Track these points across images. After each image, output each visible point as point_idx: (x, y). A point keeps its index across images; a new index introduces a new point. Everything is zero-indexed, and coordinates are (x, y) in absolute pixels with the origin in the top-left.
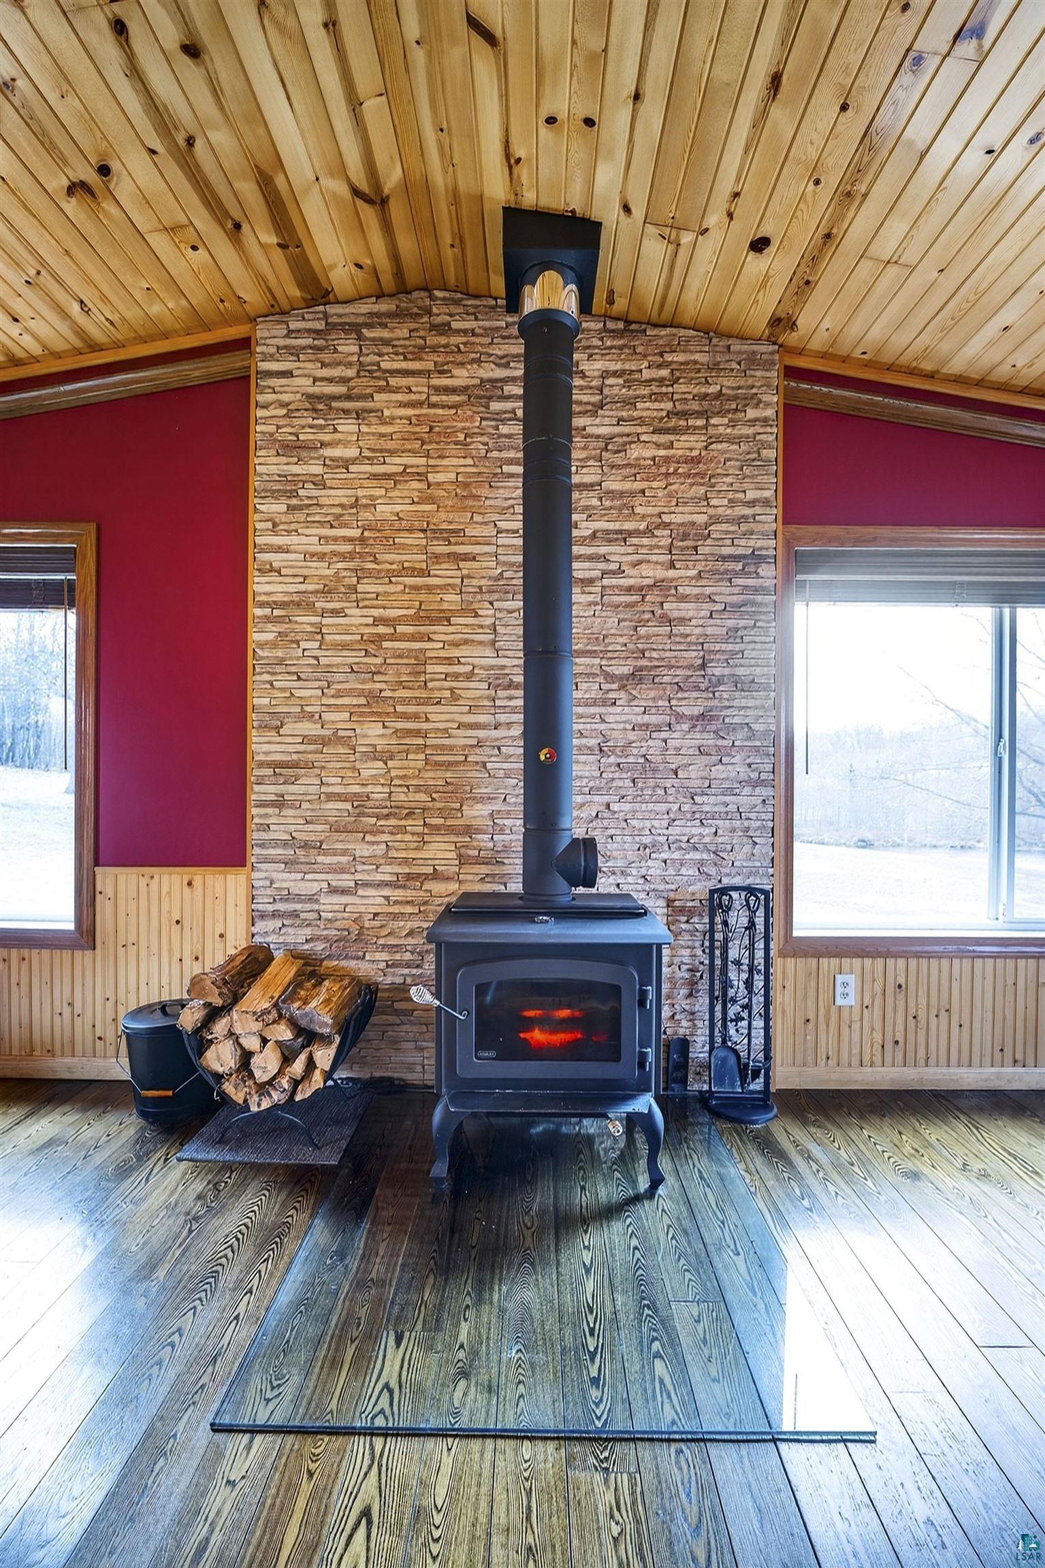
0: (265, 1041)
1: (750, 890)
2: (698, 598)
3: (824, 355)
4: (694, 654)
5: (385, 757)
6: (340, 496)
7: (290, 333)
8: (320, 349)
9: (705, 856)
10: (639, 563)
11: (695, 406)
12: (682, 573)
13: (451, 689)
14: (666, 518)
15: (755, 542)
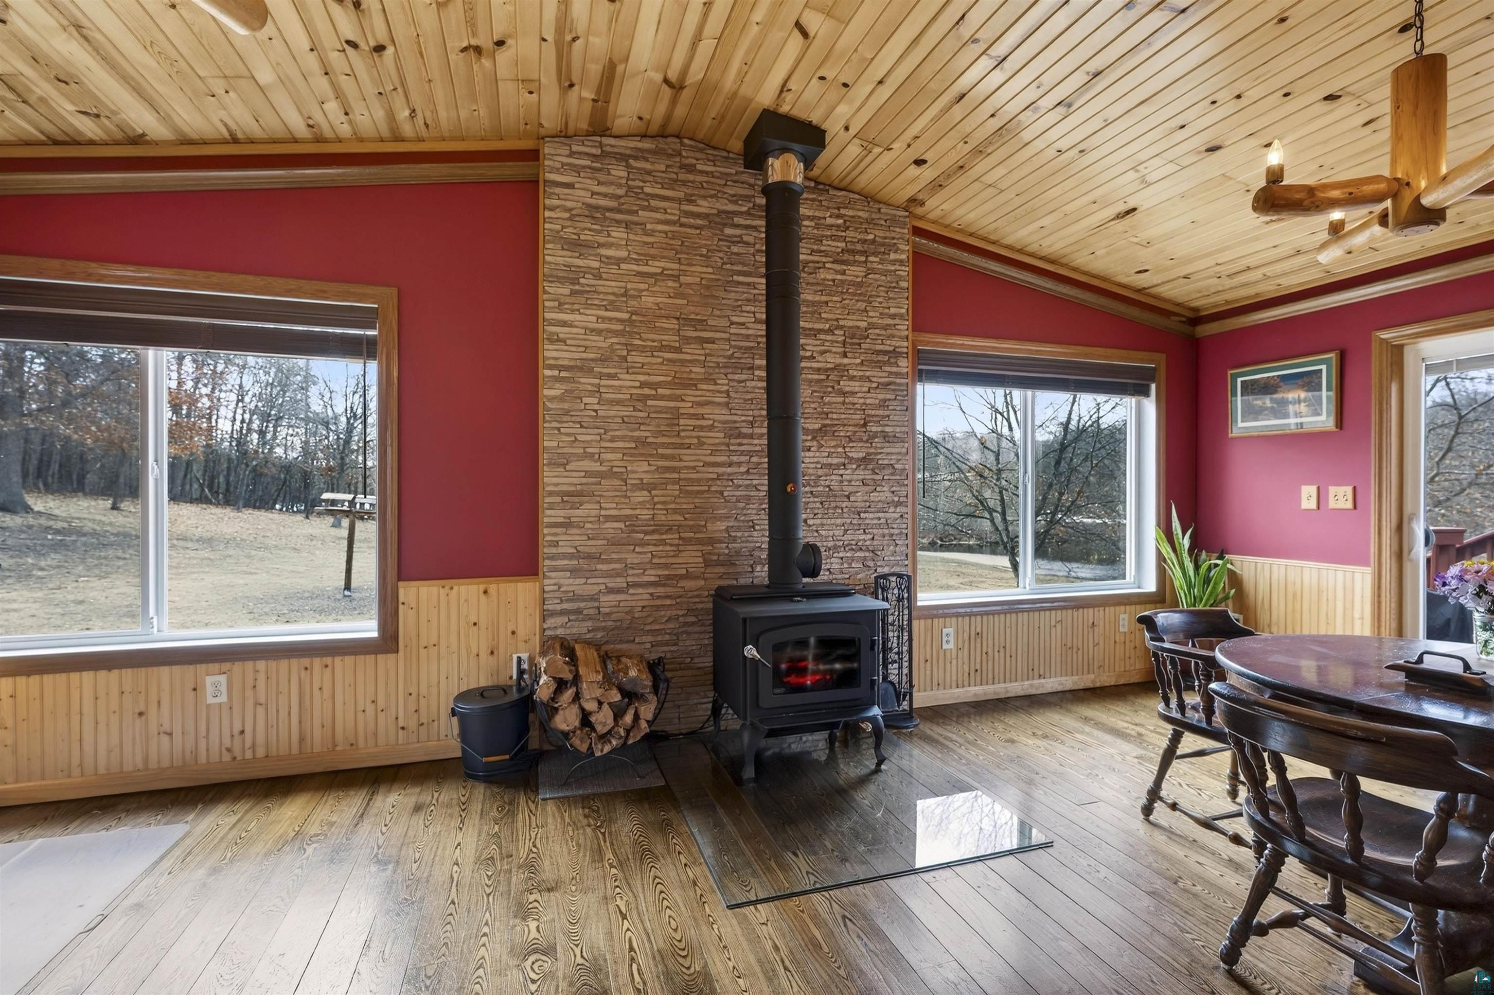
0: (600, 703)
1: (900, 576)
2: (862, 378)
3: (934, 222)
4: (858, 417)
5: (650, 487)
6: (613, 286)
7: (572, 154)
8: (598, 170)
9: (867, 554)
10: (825, 352)
11: (859, 247)
12: (853, 361)
13: (698, 438)
14: (842, 323)
15: (895, 343)
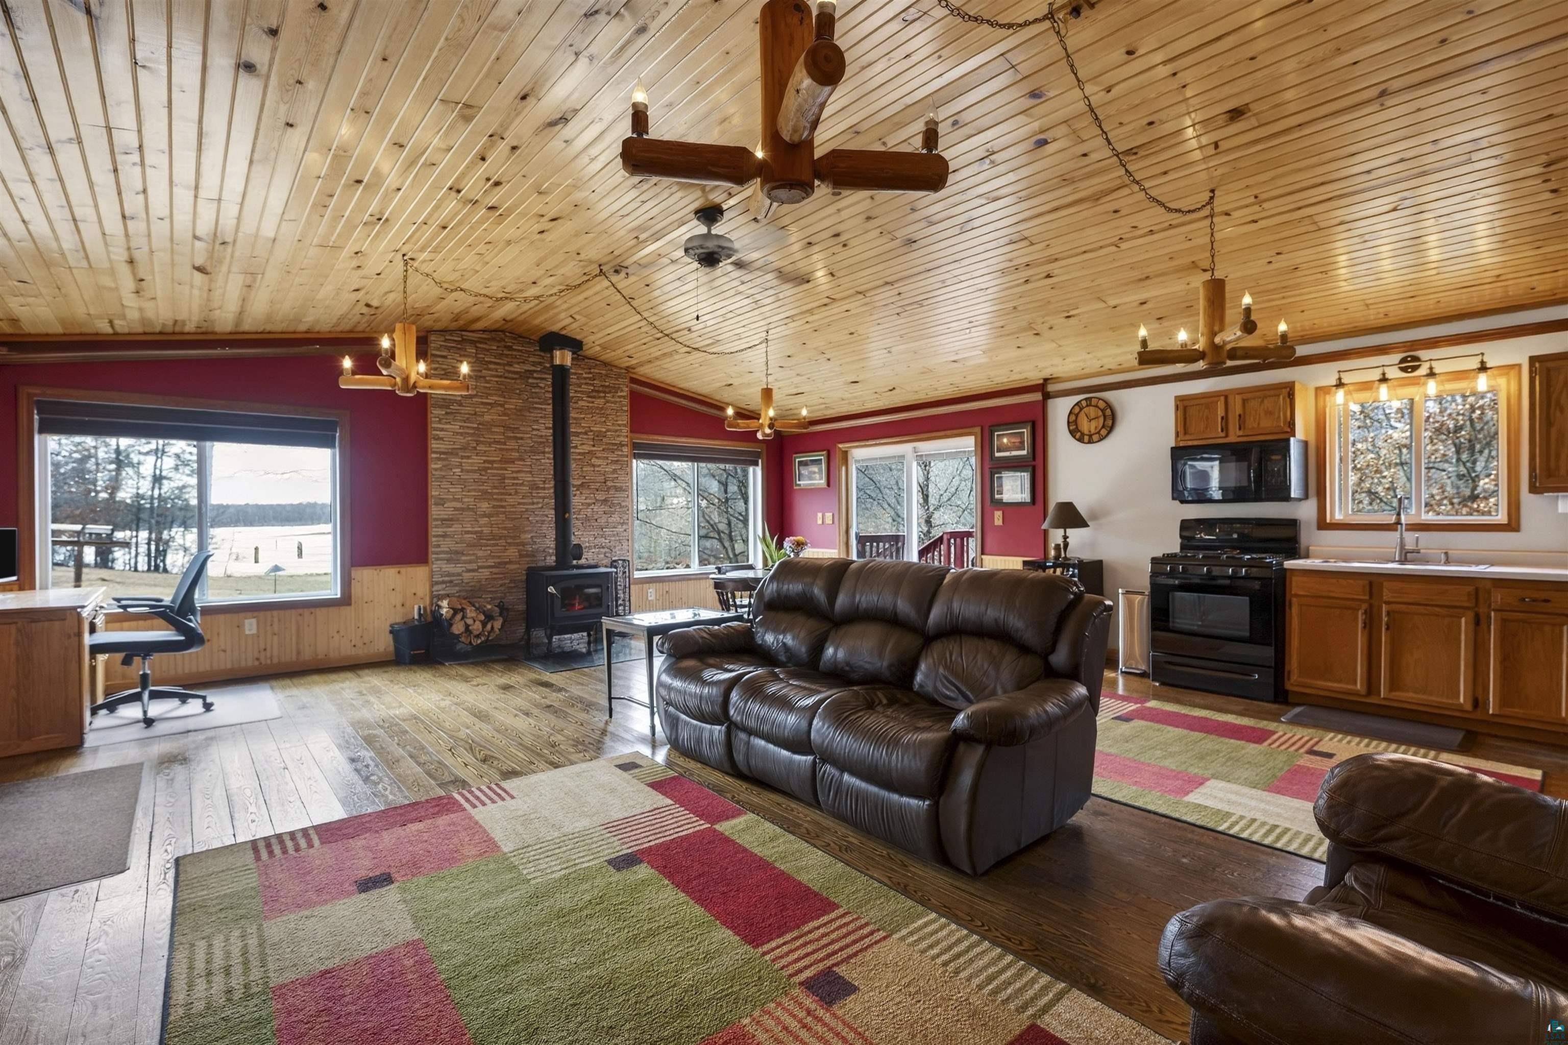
0: (474, 621)
1: (624, 560)
2: (603, 458)
3: (641, 377)
4: (601, 478)
5: (489, 516)
6: (469, 410)
7: (446, 341)
8: (459, 349)
9: (607, 550)
11: (601, 389)
12: (598, 449)
13: (515, 489)
14: (592, 429)
15: (622, 439)
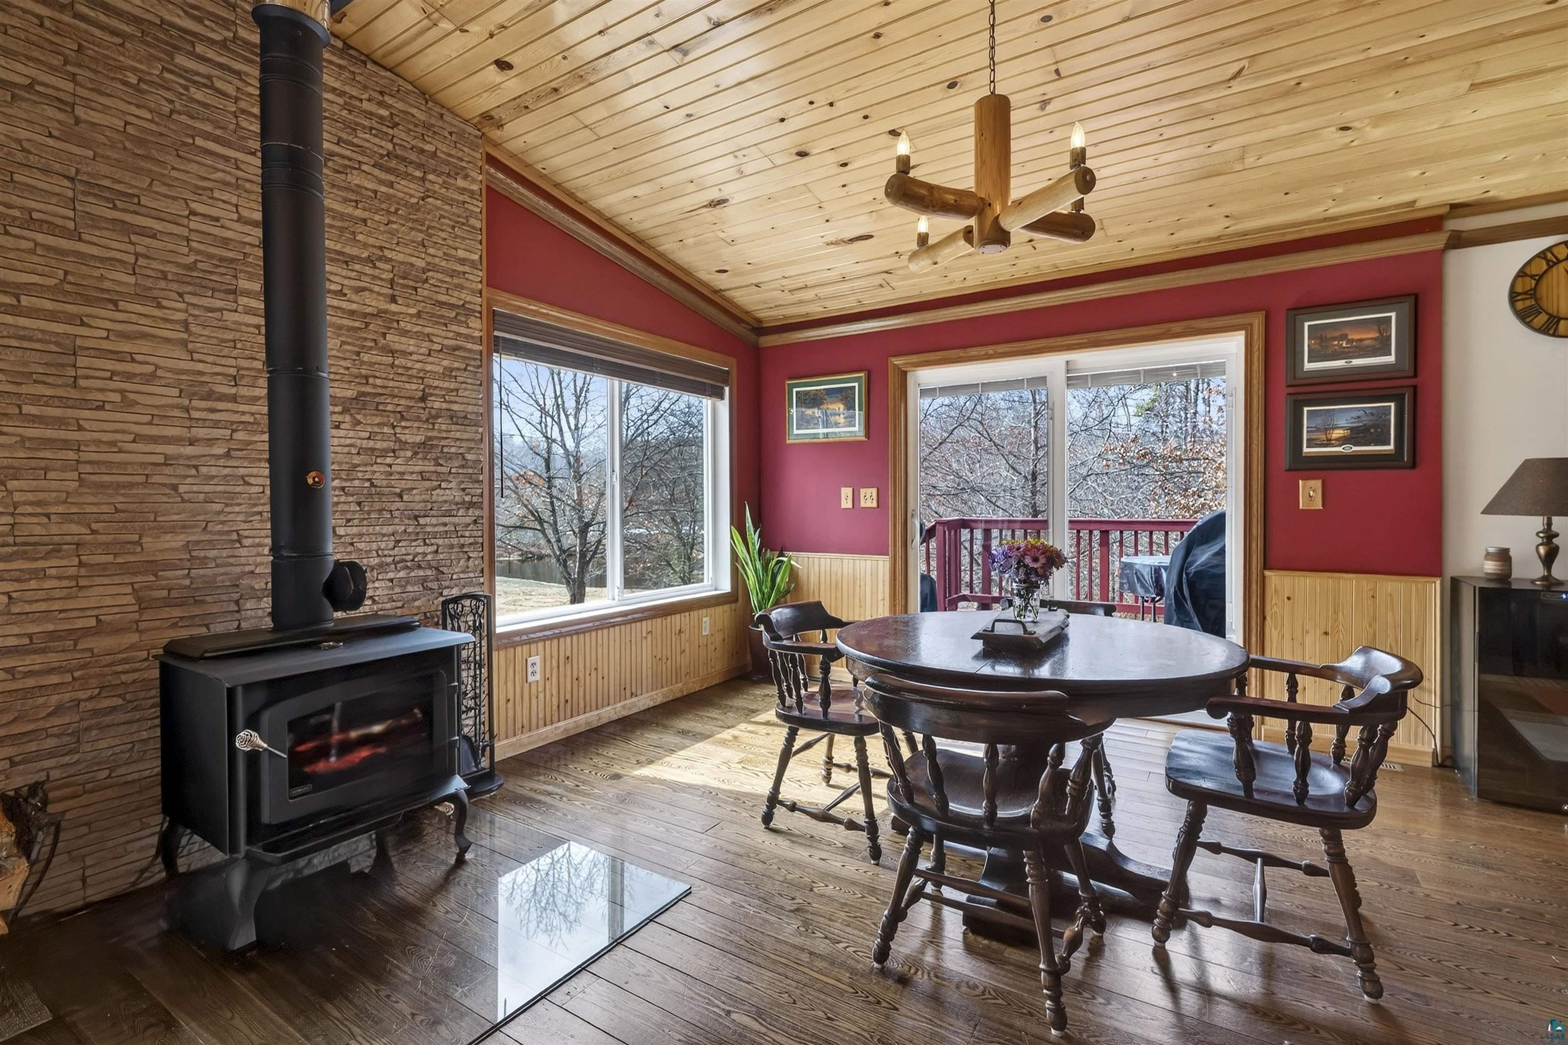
1: (475, 598)
2: (419, 335)
3: (513, 156)
4: (414, 387)
9: (429, 572)
10: (364, 289)
11: (413, 156)
12: (404, 309)
14: (388, 254)
